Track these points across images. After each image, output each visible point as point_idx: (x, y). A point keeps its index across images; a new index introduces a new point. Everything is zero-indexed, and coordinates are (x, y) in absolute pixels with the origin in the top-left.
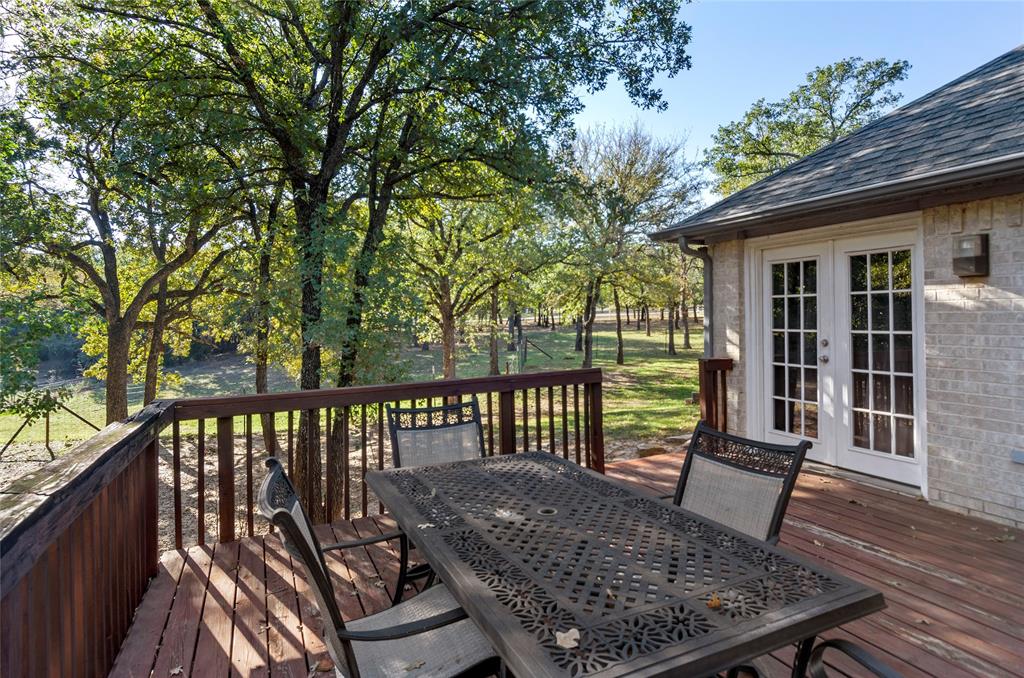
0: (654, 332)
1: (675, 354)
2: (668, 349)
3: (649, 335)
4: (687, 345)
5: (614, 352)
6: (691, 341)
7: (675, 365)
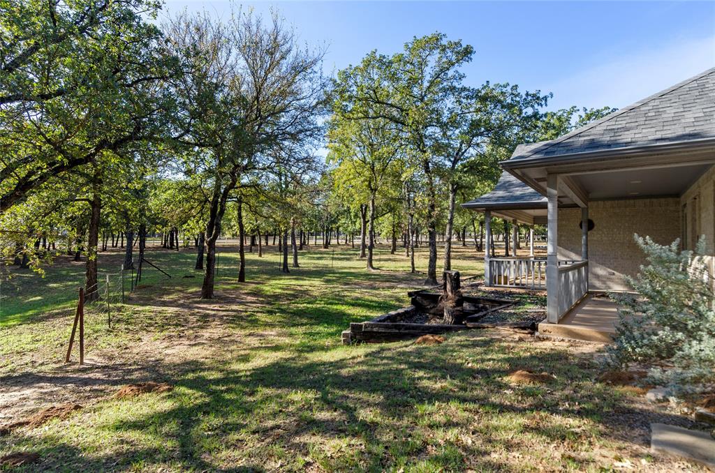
0: (264, 253)
1: (288, 271)
2: (282, 267)
3: (260, 256)
4: (296, 264)
5: (236, 270)
6: (299, 261)
7: (294, 282)
